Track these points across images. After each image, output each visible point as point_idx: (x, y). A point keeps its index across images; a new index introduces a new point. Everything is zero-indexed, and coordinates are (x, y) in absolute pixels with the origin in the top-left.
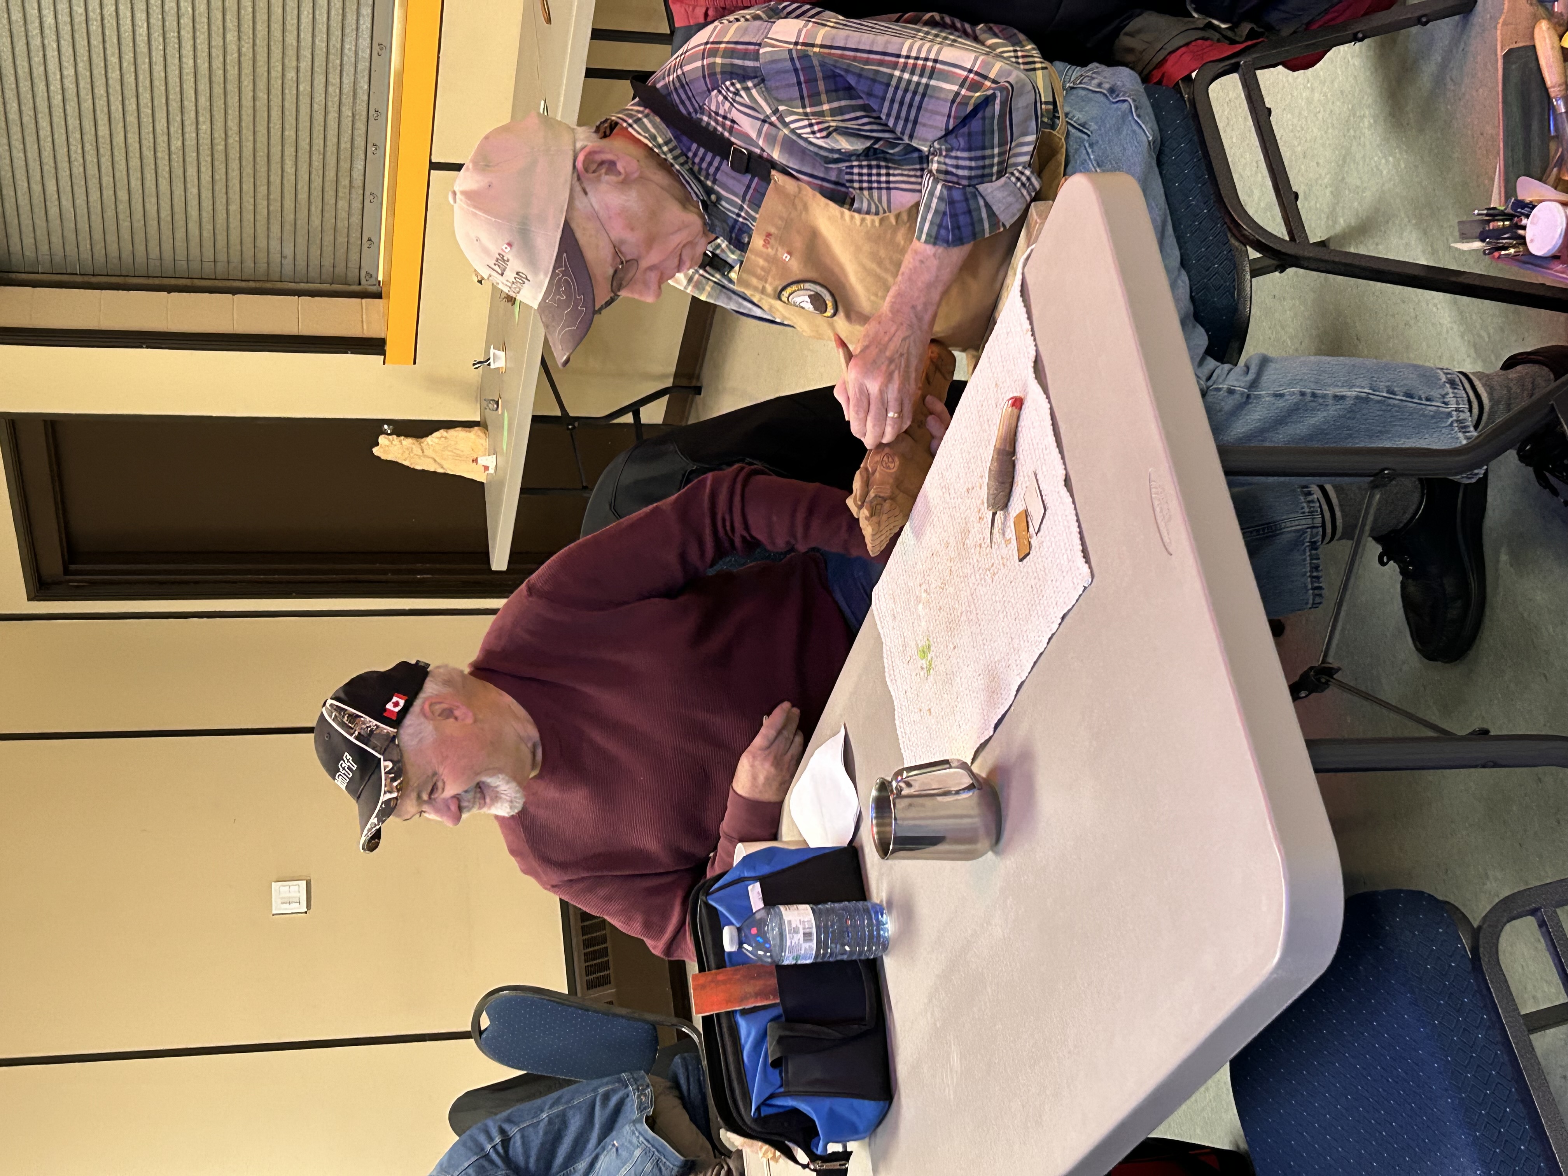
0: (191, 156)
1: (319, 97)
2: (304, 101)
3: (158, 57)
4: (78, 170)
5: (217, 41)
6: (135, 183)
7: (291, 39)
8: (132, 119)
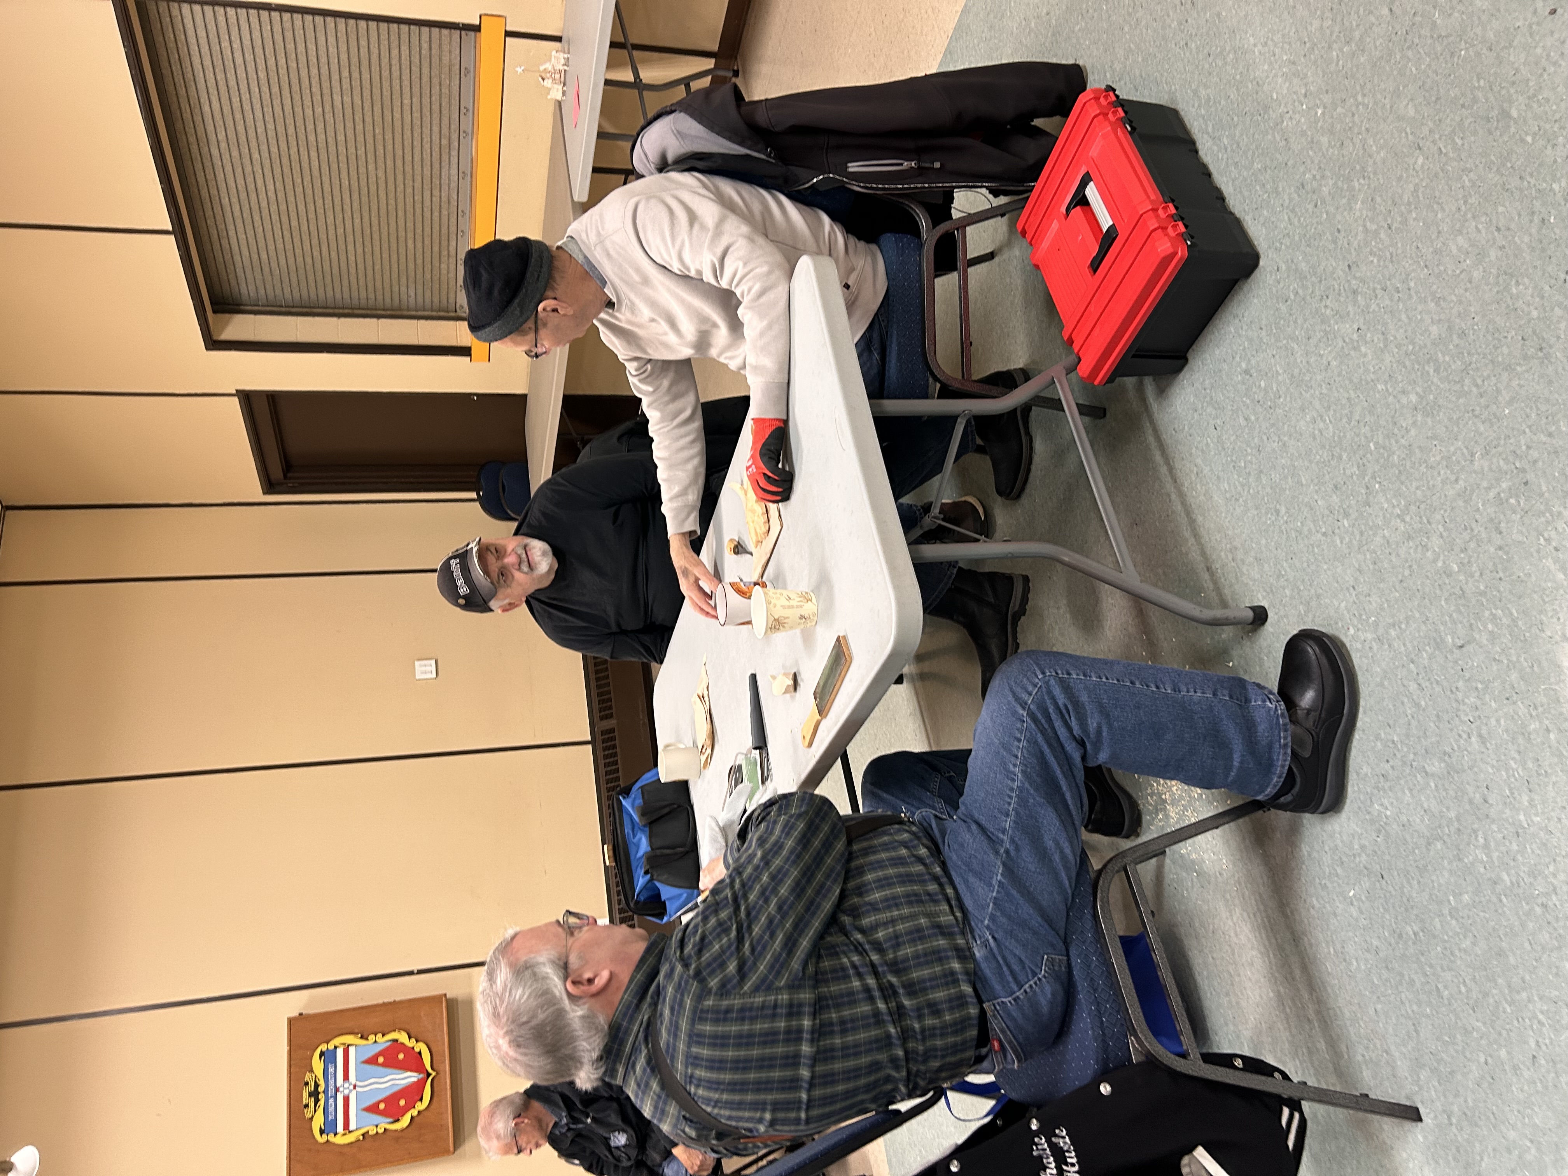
0: (350, 238)
1: (427, 203)
2: (418, 206)
3: (326, 179)
4: (280, 246)
5: (362, 170)
6: (316, 254)
7: (408, 168)
8: (312, 216)
